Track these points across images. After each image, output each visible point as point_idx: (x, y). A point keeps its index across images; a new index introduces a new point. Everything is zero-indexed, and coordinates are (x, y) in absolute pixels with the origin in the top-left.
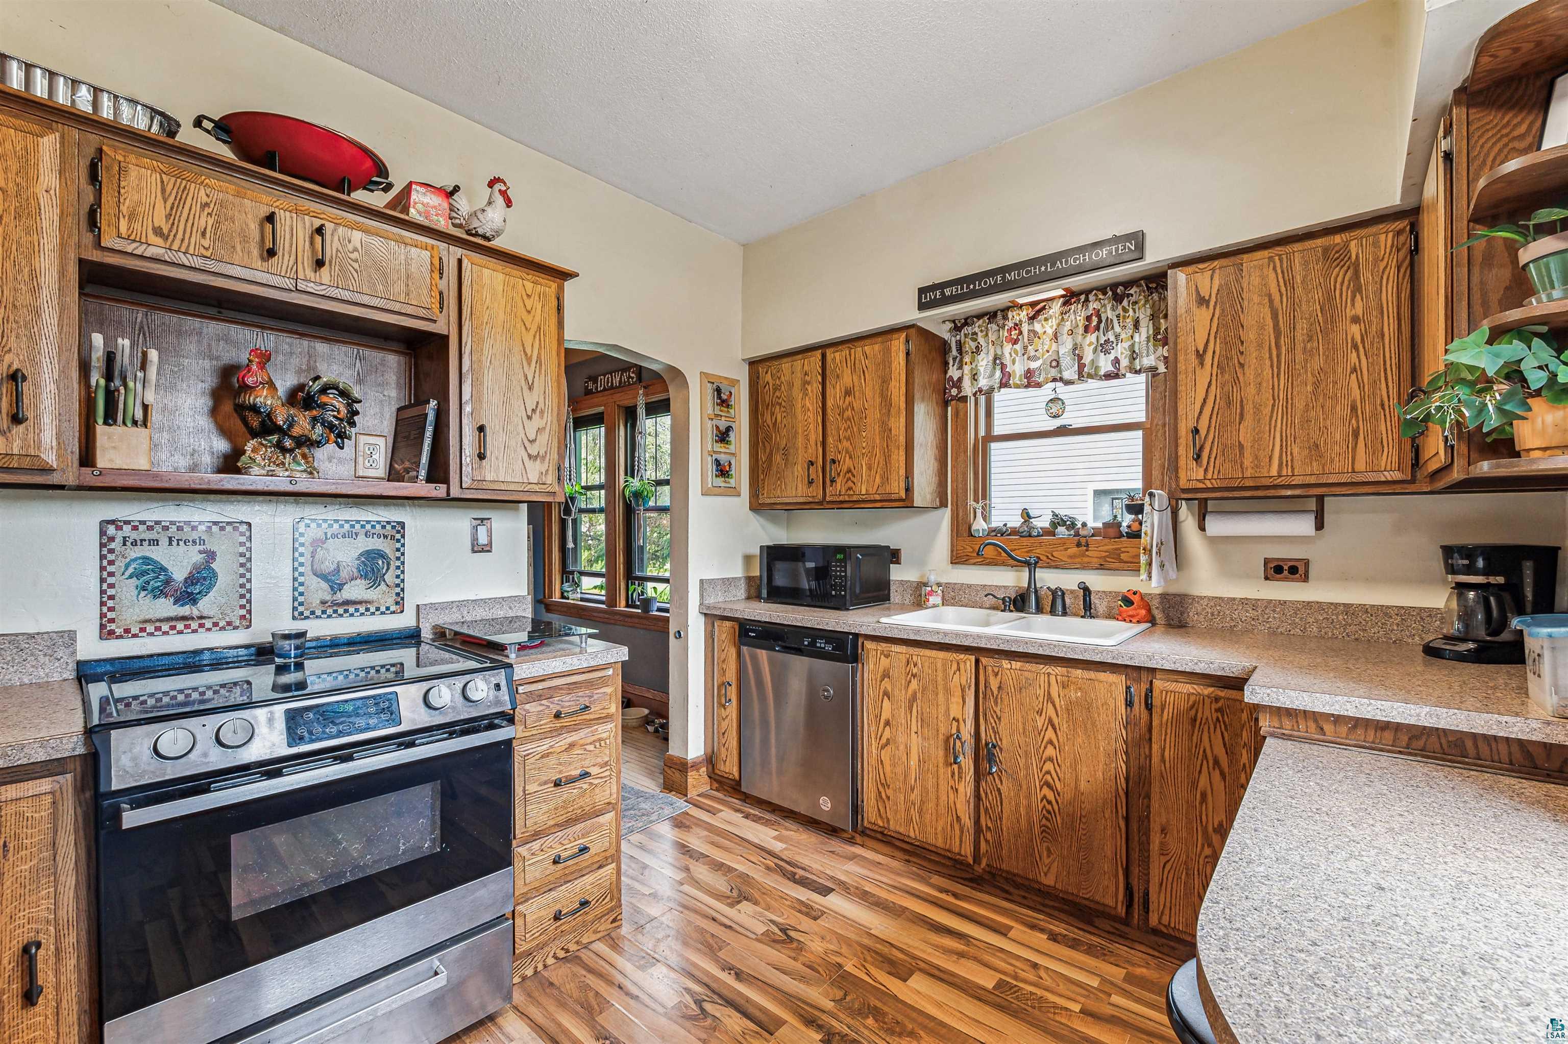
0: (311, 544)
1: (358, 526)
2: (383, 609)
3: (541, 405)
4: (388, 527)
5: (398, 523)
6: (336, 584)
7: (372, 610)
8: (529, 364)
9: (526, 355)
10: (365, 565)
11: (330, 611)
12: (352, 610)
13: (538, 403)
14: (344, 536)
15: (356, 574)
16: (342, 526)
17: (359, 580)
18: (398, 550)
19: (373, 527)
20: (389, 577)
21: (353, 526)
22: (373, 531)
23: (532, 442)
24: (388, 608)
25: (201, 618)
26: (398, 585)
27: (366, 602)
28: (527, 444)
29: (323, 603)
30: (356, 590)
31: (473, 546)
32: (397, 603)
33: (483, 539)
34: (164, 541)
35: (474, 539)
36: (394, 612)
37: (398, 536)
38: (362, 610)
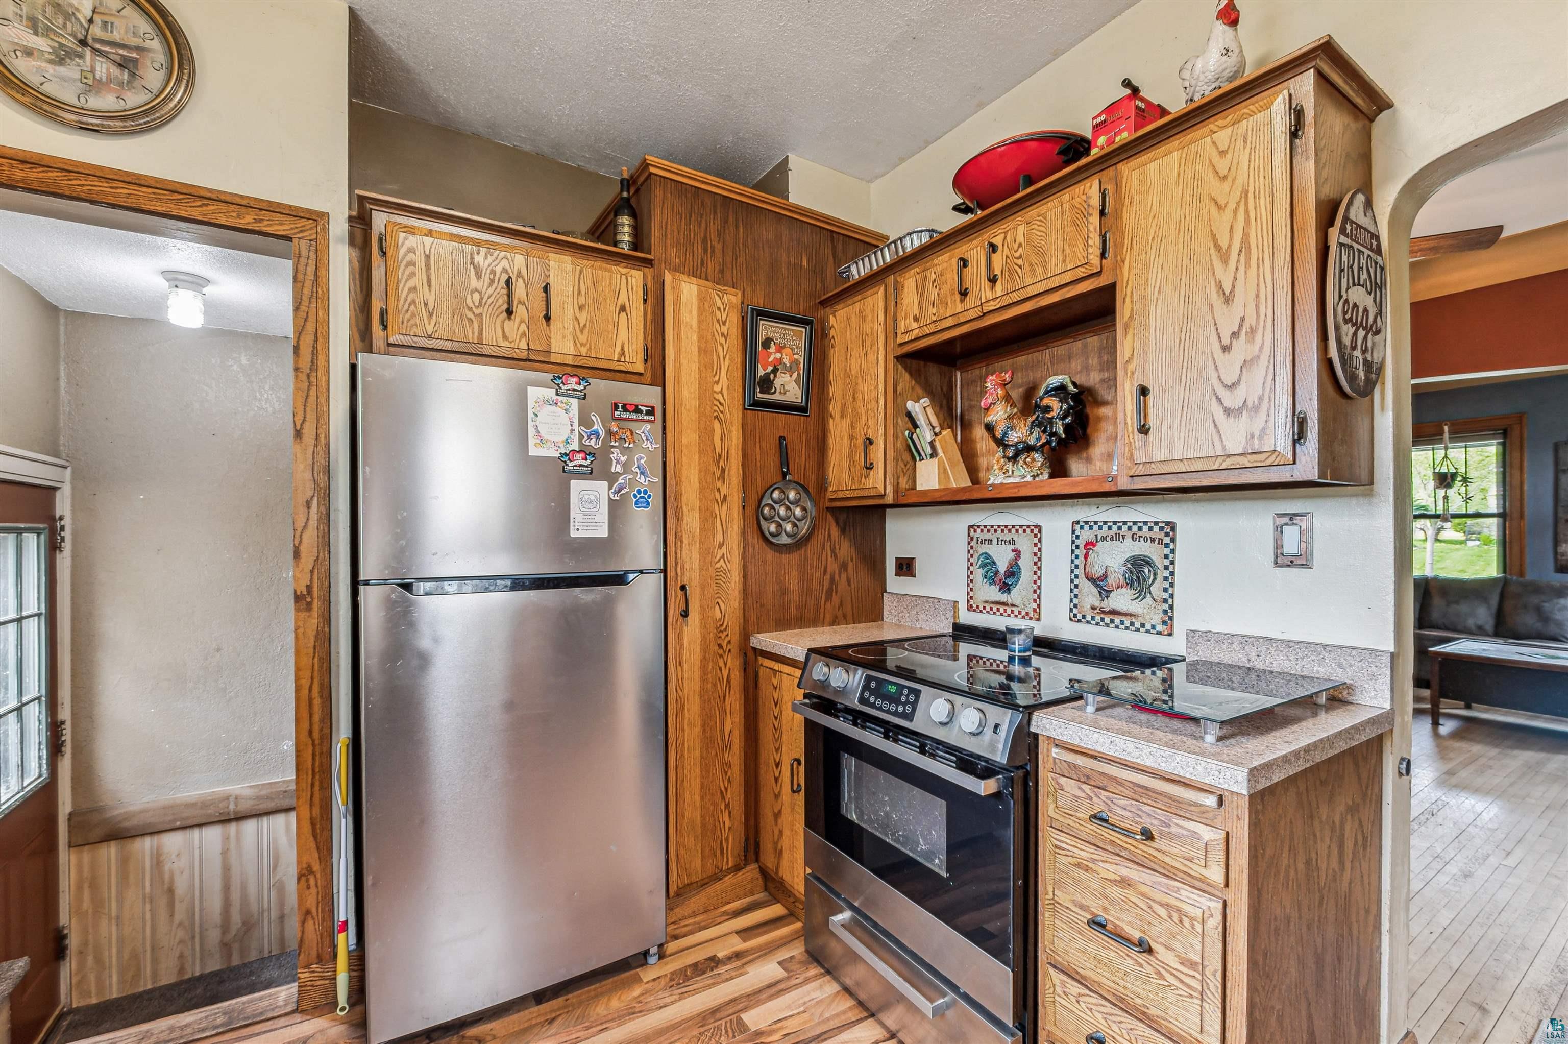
0: (1085, 546)
1: (1125, 528)
2: (1148, 627)
3: (1250, 320)
4: (1156, 529)
5: (1168, 523)
6: (1104, 590)
7: (1137, 625)
8: (1225, 261)
9: (1218, 248)
10: (1131, 572)
11: (1098, 618)
12: (1117, 621)
13: (1243, 319)
14: (1112, 539)
15: (1122, 582)
16: (1110, 528)
17: (1124, 590)
18: (1166, 557)
19: (1140, 529)
20: (1157, 589)
21: (1120, 528)
22: (1140, 533)
23: (1232, 387)
24: (1154, 627)
25: (1013, 605)
26: (1165, 601)
27: (1131, 615)
28: (1222, 392)
29: (1093, 608)
30: (1122, 600)
31: (1276, 557)
32: (1164, 623)
33: (1291, 545)
34: (995, 541)
35: (1278, 546)
36: (1159, 633)
37: (1167, 540)
38: (1127, 623)
